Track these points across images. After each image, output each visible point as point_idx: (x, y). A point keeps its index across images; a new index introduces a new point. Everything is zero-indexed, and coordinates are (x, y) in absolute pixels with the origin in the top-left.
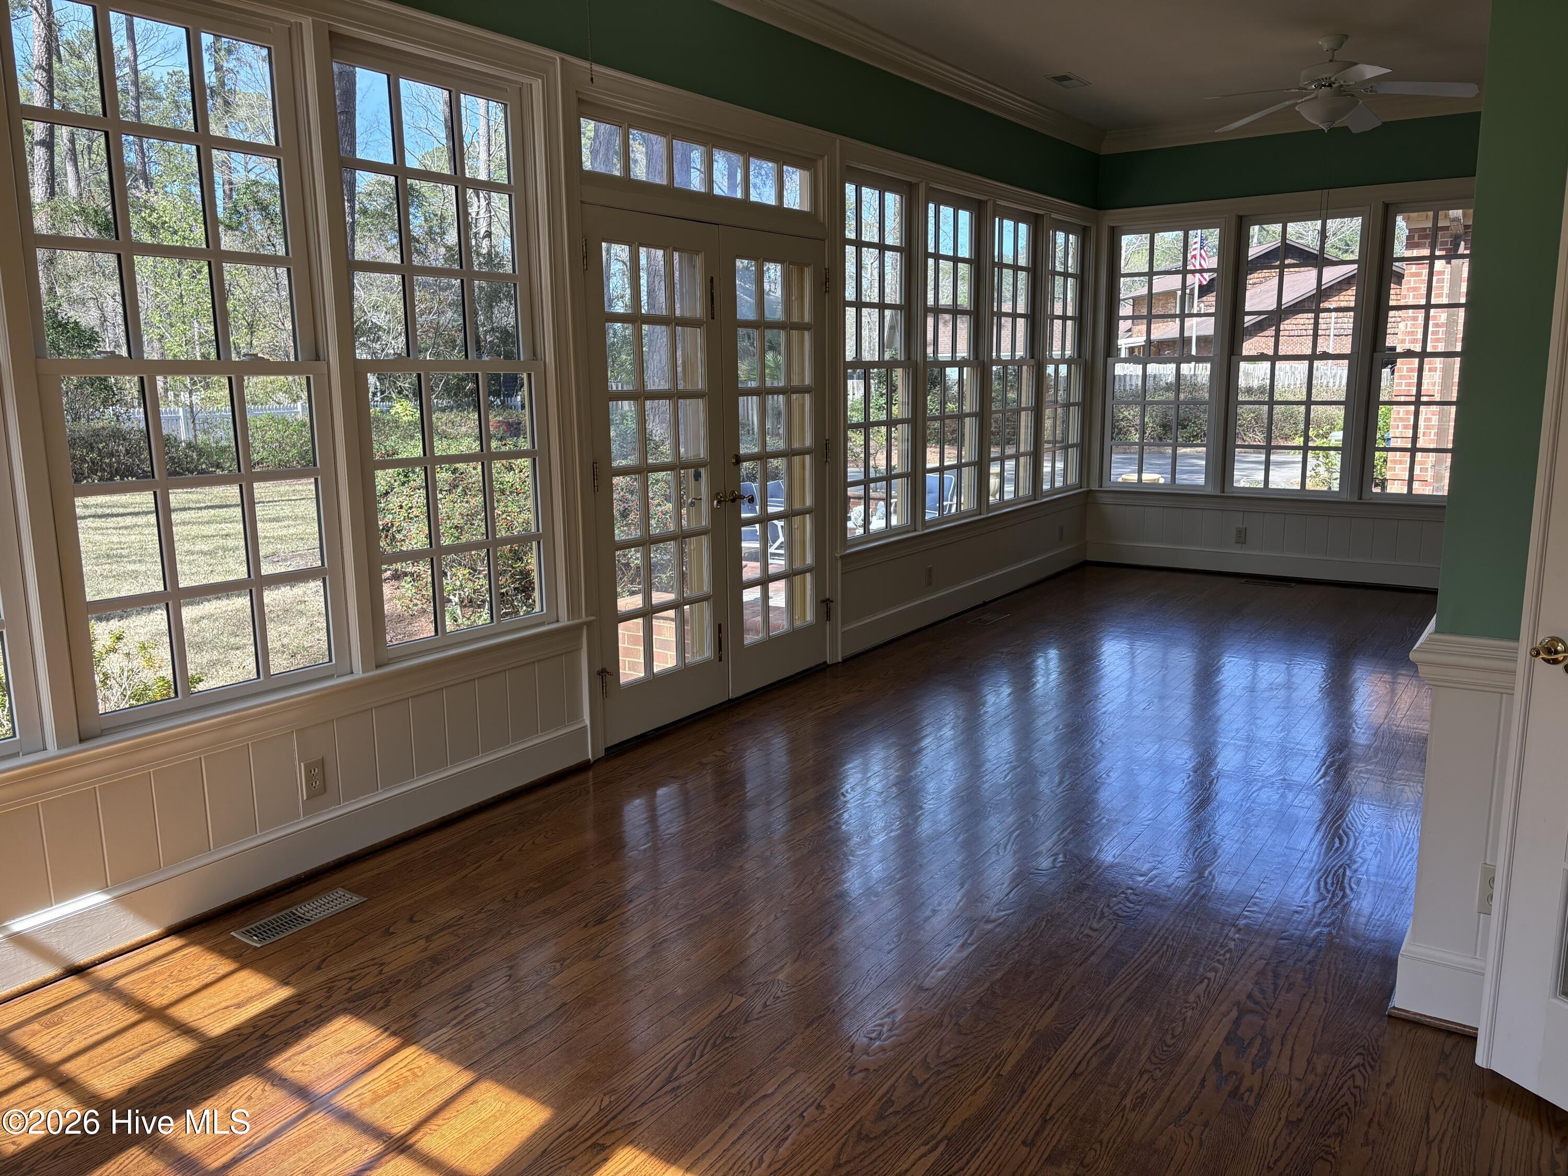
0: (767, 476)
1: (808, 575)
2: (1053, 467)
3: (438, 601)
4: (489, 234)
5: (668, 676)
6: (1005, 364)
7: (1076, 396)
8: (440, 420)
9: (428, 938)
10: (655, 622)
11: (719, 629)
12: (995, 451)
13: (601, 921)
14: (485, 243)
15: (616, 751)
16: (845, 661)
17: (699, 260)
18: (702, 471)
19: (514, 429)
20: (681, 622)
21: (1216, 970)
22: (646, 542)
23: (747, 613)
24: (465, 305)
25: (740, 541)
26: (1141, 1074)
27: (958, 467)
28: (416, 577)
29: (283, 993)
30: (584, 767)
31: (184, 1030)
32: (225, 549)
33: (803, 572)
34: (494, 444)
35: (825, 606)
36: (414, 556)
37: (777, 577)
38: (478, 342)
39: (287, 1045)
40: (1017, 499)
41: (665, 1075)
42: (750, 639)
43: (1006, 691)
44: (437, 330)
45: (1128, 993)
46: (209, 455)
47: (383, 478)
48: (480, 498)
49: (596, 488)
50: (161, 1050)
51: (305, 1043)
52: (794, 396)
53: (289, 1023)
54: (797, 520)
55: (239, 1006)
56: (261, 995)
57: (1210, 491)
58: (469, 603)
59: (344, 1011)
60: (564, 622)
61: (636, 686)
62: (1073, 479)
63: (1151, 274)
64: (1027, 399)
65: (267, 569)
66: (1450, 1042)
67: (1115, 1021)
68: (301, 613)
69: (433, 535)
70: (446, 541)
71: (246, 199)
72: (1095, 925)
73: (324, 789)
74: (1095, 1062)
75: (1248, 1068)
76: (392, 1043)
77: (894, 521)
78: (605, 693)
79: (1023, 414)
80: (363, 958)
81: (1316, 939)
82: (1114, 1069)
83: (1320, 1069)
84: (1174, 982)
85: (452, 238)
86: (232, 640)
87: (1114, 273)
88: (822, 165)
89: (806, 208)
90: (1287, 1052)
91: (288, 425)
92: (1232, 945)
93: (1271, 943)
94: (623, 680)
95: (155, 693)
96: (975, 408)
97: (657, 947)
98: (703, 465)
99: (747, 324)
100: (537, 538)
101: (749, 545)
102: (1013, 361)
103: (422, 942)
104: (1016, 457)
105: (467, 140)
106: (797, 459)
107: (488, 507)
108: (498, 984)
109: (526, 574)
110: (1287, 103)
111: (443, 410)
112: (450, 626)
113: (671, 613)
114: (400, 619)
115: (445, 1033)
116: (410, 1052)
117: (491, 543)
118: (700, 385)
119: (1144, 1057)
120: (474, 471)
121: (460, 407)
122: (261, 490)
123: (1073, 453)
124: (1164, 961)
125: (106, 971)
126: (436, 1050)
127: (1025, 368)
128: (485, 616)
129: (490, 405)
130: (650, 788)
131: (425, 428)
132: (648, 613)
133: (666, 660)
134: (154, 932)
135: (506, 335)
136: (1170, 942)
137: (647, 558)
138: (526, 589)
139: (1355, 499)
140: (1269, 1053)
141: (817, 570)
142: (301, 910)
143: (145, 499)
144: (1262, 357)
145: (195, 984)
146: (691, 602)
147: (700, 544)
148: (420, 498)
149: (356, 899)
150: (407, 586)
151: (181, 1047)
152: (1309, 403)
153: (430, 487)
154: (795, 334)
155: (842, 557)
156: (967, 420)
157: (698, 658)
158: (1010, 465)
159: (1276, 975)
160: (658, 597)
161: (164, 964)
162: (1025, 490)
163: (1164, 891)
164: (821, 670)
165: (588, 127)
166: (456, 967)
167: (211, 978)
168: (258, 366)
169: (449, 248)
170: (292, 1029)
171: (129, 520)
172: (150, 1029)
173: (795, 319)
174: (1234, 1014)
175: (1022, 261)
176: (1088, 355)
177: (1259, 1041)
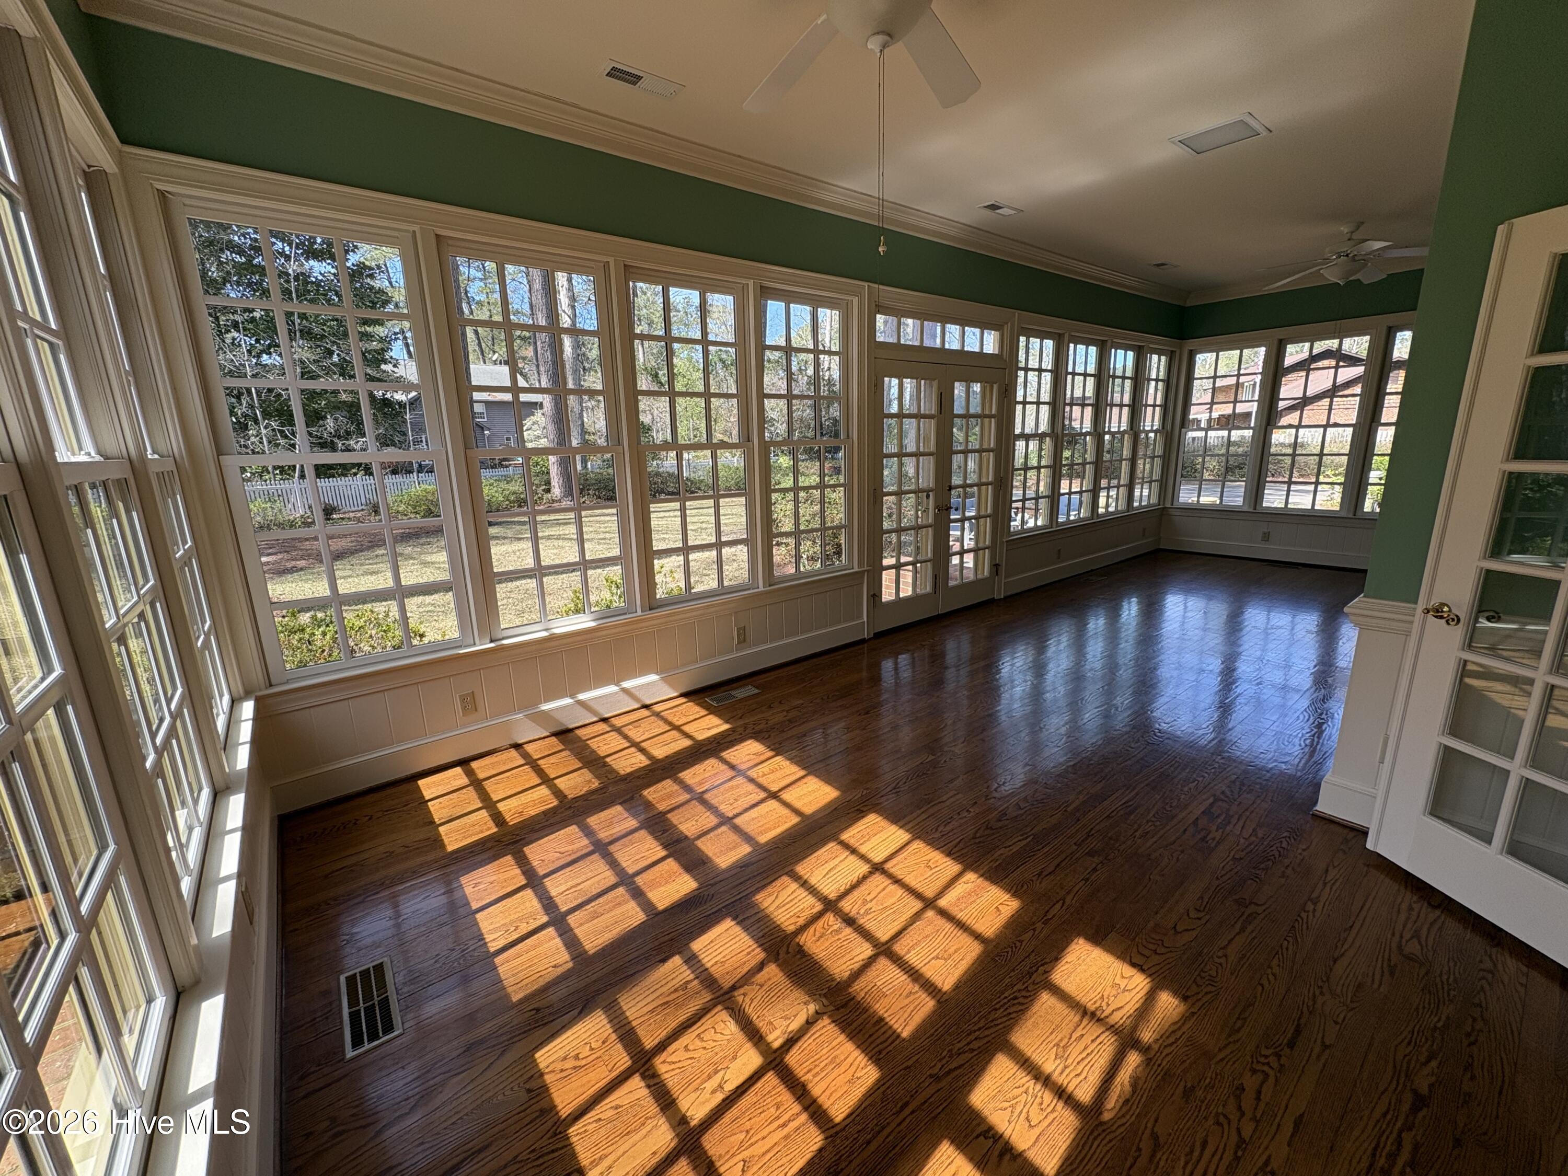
0: (966, 496)
1: (987, 551)
2: (1141, 492)
3: (798, 557)
4: (829, 369)
5: (907, 599)
6: (1113, 434)
7: (1159, 451)
8: (802, 466)
9: (787, 711)
10: (901, 572)
11: (935, 577)
12: (1104, 483)
13: (867, 713)
14: (827, 374)
15: (878, 635)
16: (1005, 598)
17: (935, 383)
18: (931, 494)
19: (837, 471)
20: (915, 571)
21: (1204, 777)
22: (899, 530)
23: (951, 570)
24: (816, 408)
25: (949, 530)
26: (1148, 822)
27: (1081, 493)
28: (787, 545)
29: (726, 726)
30: (863, 641)
31: (687, 736)
32: (702, 529)
33: (984, 549)
34: (827, 478)
35: (995, 567)
36: (787, 534)
37: (969, 551)
38: (821, 425)
39: (728, 748)
40: (1116, 512)
41: (893, 785)
42: (952, 583)
43: (1101, 621)
44: (802, 421)
45: (1147, 782)
46: (696, 483)
47: (774, 496)
48: (819, 506)
49: (875, 502)
50: (679, 742)
51: (736, 748)
52: (984, 454)
53: (728, 739)
54: (982, 521)
55: (708, 729)
56: (717, 726)
57: (1246, 509)
58: (812, 559)
59: (751, 738)
60: (856, 569)
61: (889, 603)
62: (1154, 500)
63: (1215, 377)
64: (1126, 453)
65: (724, 539)
66: (1352, 834)
67: (1137, 794)
68: (734, 560)
69: (797, 523)
70: (802, 528)
71: (716, 359)
72: (1133, 745)
73: (745, 640)
74: (1122, 812)
75: (1214, 828)
76: (771, 754)
77: (1039, 523)
78: (874, 606)
79: (1124, 462)
80: (760, 716)
81: (1271, 769)
82: (1132, 817)
83: (1260, 835)
84: (1176, 780)
85: (810, 372)
86: (705, 572)
87: (1190, 378)
88: (1007, 328)
89: (996, 352)
90: (1241, 823)
91: (730, 469)
92: (1216, 765)
93: (1243, 767)
94: (883, 600)
95: (675, 592)
96: (1093, 459)
97: (895, 728)
98: (931, 491)
99: (959, 416)
100: (845, 527)
101: (954, 533)
102: (1119, 432)
103: (785, 713)
104: (1118, 487)
105: (820, 320)
106: (984, 488)
107: (822, 511)
108: (818, 736)
109: (839, 545)
110: (1315, 269)
111: (803, 461)
112: (802, 569)
113: (910, 567)
114: (779, 566)
115: (794, 753)
116: (778, 758)
117: (823, 529)
118: (932, 448)
119: (1151, 815)
120: (816, 493)
121: (811, 459)
122: (722, 501)
123: (1155, 485)
124: (1172, 769)
125: (657, 708)
126: (790, 759)
127: (1126, 436)
128: (819, 565)
129: (826, 458)
130: (896, 655)
131: (796, 472)
132: (898, 567)
133: (906, 591)
134: (675, 694)
135: (835, 422)
136: (1177, 759)
137: (899, 538)
138: (839, 553)
139: (1351, 516)
140: (1229, 822)
141: (992, 548)
142: (733, 693)
143: (677, 505)
144: (1290, 426)
145: (692, 718)
146: (921, 562)
147: (927, 532)
148: (790, 506)
149: (757, 691)
150: (783, 549)
151: (687, 743)
152: (1321, 455)
153: (796, 501)
154: (987, 420)
155: (1007, 542)
156: (1088, 466)
157: (923, 592)
158: (1113, 493)
159: (1243, 784)
160: (904, 559)
161: (679, 708)
162: (1122, 506)
163: (1179, 733)
164: (991, 602)
165: (880, 319)
166: (800, 725)
167: (698, 716)
168: (724, 445)
169: (809, 377)
170: (731, 741)
171: (662, 514)
172: (674, 733)
173: (987, 412)
174: (1211, 800)
175: (1129, 373)
176: (1169, 427)
177: (1224, 816)
